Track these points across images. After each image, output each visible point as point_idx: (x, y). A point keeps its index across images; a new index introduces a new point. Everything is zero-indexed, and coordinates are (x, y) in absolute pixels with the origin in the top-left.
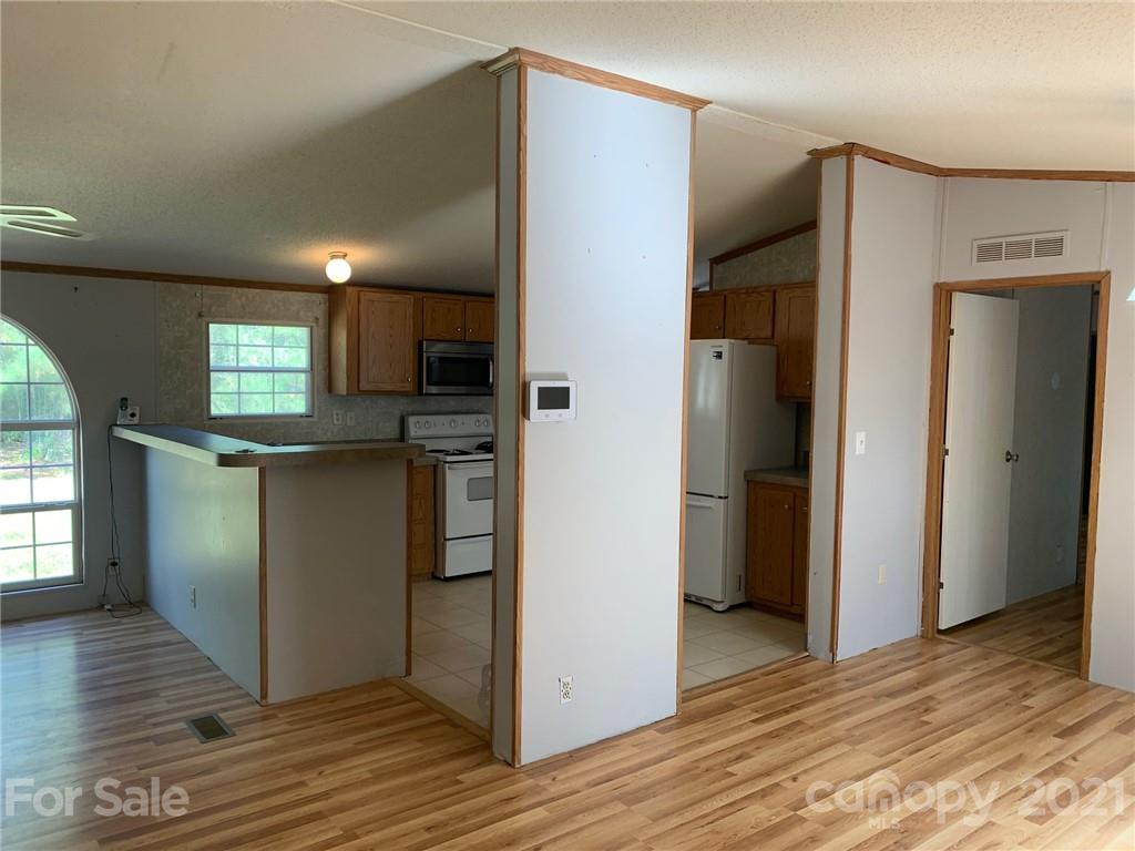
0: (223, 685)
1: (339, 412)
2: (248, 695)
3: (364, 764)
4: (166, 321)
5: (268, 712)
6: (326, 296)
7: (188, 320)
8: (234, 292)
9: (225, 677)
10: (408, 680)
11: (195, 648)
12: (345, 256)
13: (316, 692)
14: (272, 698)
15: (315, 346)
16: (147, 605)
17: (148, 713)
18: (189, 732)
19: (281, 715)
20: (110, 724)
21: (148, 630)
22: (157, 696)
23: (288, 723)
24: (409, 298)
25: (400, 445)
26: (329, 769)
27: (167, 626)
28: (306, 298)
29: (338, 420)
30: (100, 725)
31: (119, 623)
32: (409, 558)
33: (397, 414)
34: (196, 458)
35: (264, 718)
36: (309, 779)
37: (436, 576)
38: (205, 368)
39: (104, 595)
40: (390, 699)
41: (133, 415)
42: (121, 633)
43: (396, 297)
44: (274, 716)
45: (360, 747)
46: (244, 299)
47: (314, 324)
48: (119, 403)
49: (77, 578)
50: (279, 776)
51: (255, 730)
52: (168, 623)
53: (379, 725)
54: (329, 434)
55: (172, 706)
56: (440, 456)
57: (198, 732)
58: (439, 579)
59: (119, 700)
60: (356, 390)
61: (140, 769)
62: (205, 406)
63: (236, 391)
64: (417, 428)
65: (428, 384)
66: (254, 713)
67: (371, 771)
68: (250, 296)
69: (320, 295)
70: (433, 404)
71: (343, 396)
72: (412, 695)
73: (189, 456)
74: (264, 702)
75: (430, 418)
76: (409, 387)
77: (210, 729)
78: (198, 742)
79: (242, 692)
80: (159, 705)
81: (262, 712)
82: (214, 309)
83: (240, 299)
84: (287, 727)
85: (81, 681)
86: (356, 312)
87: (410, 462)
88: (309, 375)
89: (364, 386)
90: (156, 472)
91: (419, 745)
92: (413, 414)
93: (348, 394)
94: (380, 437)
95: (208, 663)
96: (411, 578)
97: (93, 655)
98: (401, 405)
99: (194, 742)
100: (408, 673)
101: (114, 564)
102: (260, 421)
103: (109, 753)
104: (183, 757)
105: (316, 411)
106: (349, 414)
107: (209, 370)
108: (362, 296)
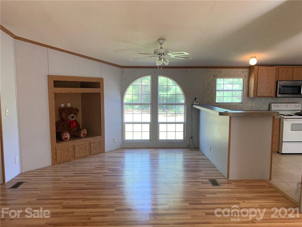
0: (217, 172)
1: (251, 102)
2: (224, 176)
3: (257, 203)
4: (206, 78)
5: (229, 182)
6: (248, 69)
7: (211, 78)
8: (223, 70)
9: (218, 170)
10: (270, 181)
11: (210, 162)
12: (255, 57)
13: (243, 179)
14: (230, 178)
15: (245, 83)
16: (199, 149)
17: (200, 175)
18: (209, 182)
19: (233, 183)
20: (191, 176)
21: (199, 155)
23: (235, 186)
24: (274, 68)
25: (269, 112)
26: (246, 201)
27: (203, 155)
28: (243, 70)
29: (250, 104)
30: (189, 176)
31: (193, 152)
32: (272, 146)
33: (268, 103)
34: (213, 113)
35: (228, 183)
36: (241, 203)
37: (279, 152)
38: (215, 90)
39: (189, 145)
40: (265, 186)
41: (197, 102)
42: (193, 154)
43: (270, 68)
44: (231, 183)
46: (226, 71)
47: (244, 77)
48: (194, 99)
49: (184, 140)
50: (232, 200)
51: (226, 186)
52: (204, 154)
53: (261, 192)
54: (247, 108)
55: (205, 175)
56: (282, 116)
57: (211, 183)
58: (280, 153)
59: (193, 171)
60: (256, 96)
61: (198, 189)
62: (214, 100)
63: (223, 96)
64: (274, 107)
65: (279, 94)
66: (226, 181)
67: (259, 205)
68: (228, 70)
69: (247, 69)
70: (280, 100)
71: (252, 97)
72: (271, 186)
73: (211, 112)
74: (228, 179)
75: (279, 104)
76: (273, 94)
77: (214, 183)
78: (211, 185)
79: (222, 175)
80: (201, 174)
81: (227, 181)
82: (218, 75)
83: (225, 71)
84: (234, 187)
85: (184, 165)
86: (257, 73)
87: (274, 117)
88: (242, 92)
89: (258, 95)
90: (202, 116)
91: (274, 201)
92: (273, 103)
93: (253, 97)
94: (262, 110)
95: (213, 166)
96: (272, 152)
97: (186, 159)
98: (269, 100)
99: (210, 185)
100: (270, 179)
101: (192, 138)
102: (228, 104)
103: (191, 183)
104: (208, 188)
105: (244, 102)
106: (253, 103)
107: (216, 91)
108: (259, 69)
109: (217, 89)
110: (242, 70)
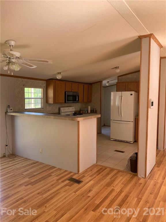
0: (62, 171)
1: (48, 107)
2: (71, 172)
4: (17, 87)
6: (46, 82)
7: (21, 87)
8: (29, 80)
12: (60, 73)
15: (44, 93)
18: (72, 182)
19: (86, 176)
22: (51, 175)
23: (90, 177)
24: (64, 83)
26: (114, 185)
29: (48, 109)
36: (113, 188)
39: (4, 153)
41: (11, 110)
43: (62, 82)
44: (84, 176)
45: (112, 179)
47: (44, 88)
55: (59, 177)
60: (55, 102)
61: (75, 193)
62: (24, 107)
64: (63, 110)
65: (67, 101)
66: (79, 176)
67: (122, 184)
68: (32, 81)
74: (79, 173)
75: (65, 108)
76: (64, 102)
77: (76, 181)
80: (55, 178)
82: (26, 84)
83: (30, 82)
86: (55, 85)
92: (62, 107)
95: (51, 166)
99: (77, 185)
101: (6, 145)
105: (44, 107)
106: (50, 108)
107: (25, 99)
108: (56, 82)
109: (25, 97)
110: (42, 81)
